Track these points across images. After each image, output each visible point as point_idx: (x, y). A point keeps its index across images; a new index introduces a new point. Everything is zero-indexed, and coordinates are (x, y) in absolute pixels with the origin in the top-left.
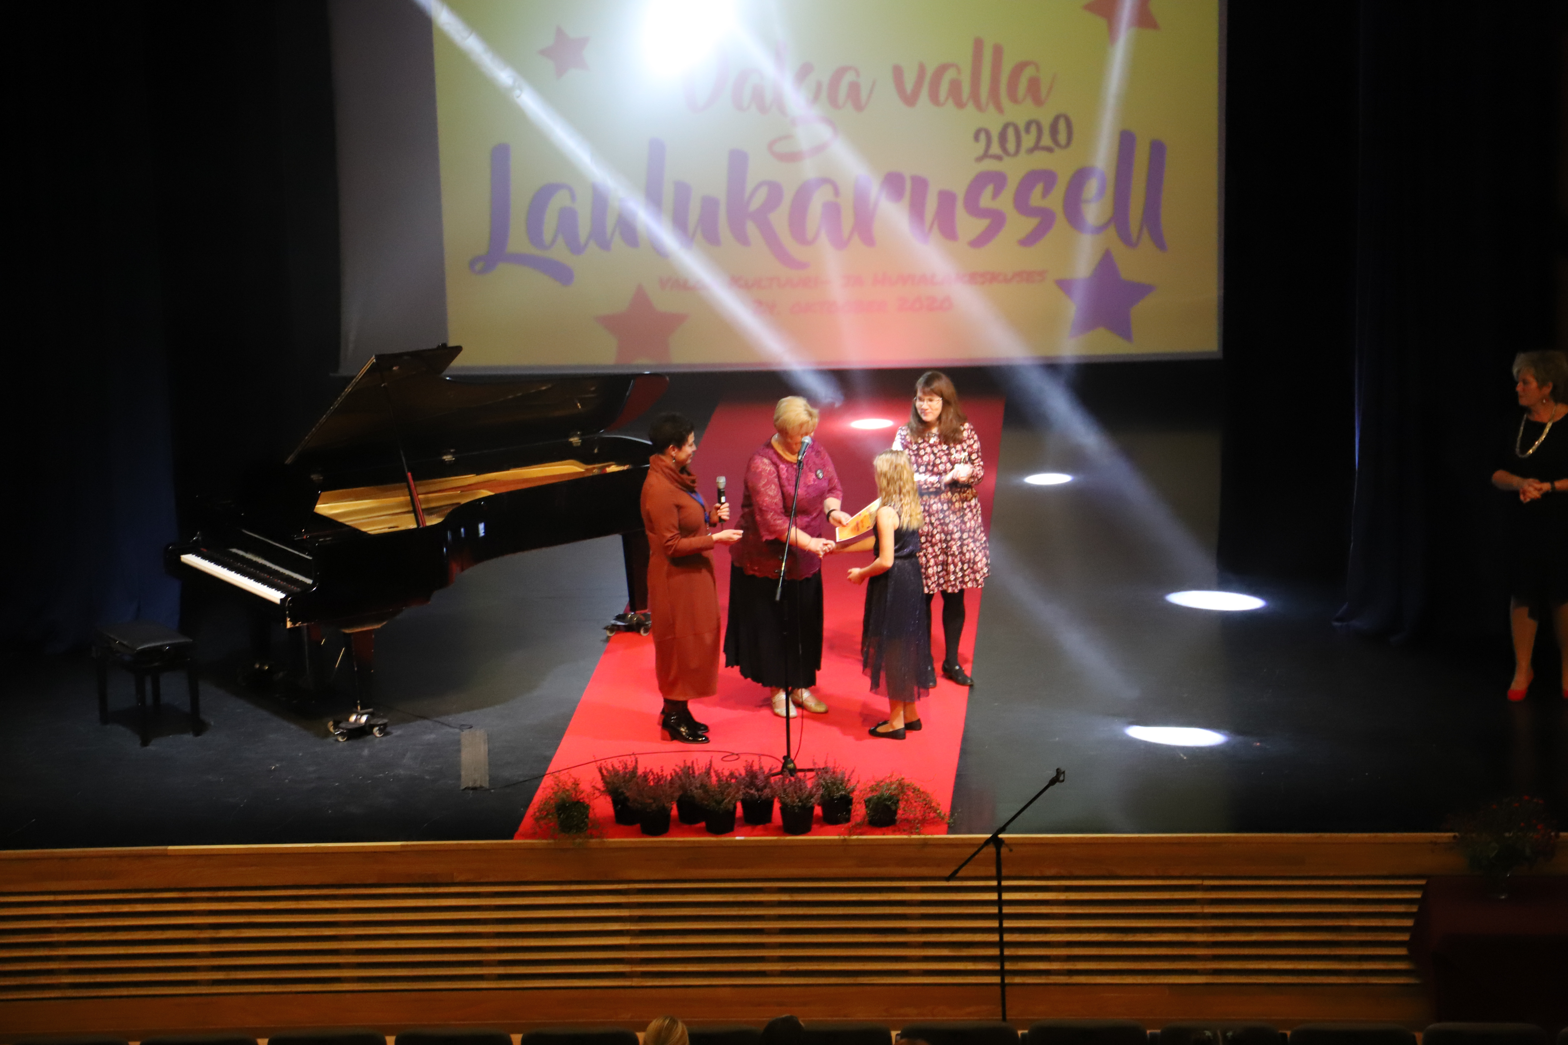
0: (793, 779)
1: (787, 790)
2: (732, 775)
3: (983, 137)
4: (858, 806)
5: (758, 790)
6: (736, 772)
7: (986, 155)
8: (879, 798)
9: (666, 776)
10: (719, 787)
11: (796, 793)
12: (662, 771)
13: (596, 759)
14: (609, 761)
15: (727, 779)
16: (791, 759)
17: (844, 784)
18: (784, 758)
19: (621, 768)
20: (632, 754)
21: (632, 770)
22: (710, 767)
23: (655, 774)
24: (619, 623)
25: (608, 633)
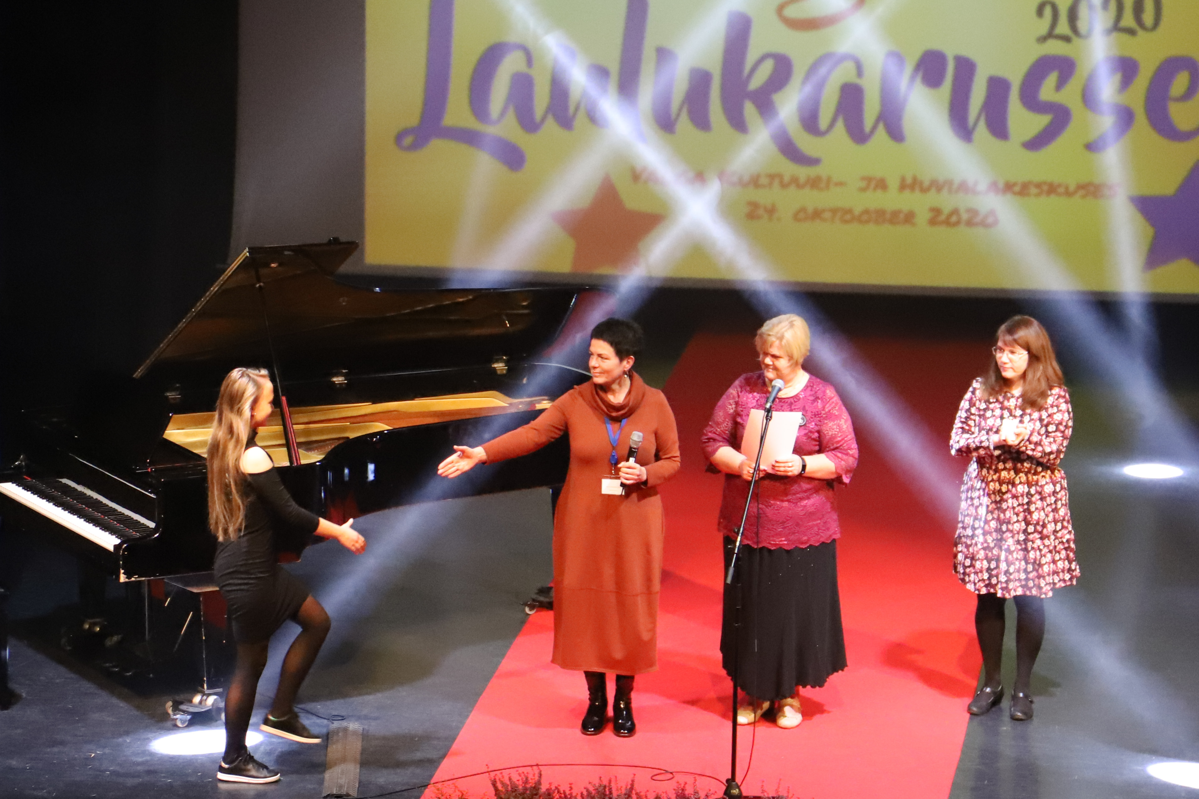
3: (1048, 11)
7: (1050, 35)
9: (576, 796)
12: (571, 788)
13: (489, 770)
14: (505, 773)
16: (737, 784)
18: (727, 781)
19: (520, 782)
20: (537, 765)
21: (533, 786)
22: (632, 788)
23: (562, 792)
24: (542, 599)
25: (527, 610)
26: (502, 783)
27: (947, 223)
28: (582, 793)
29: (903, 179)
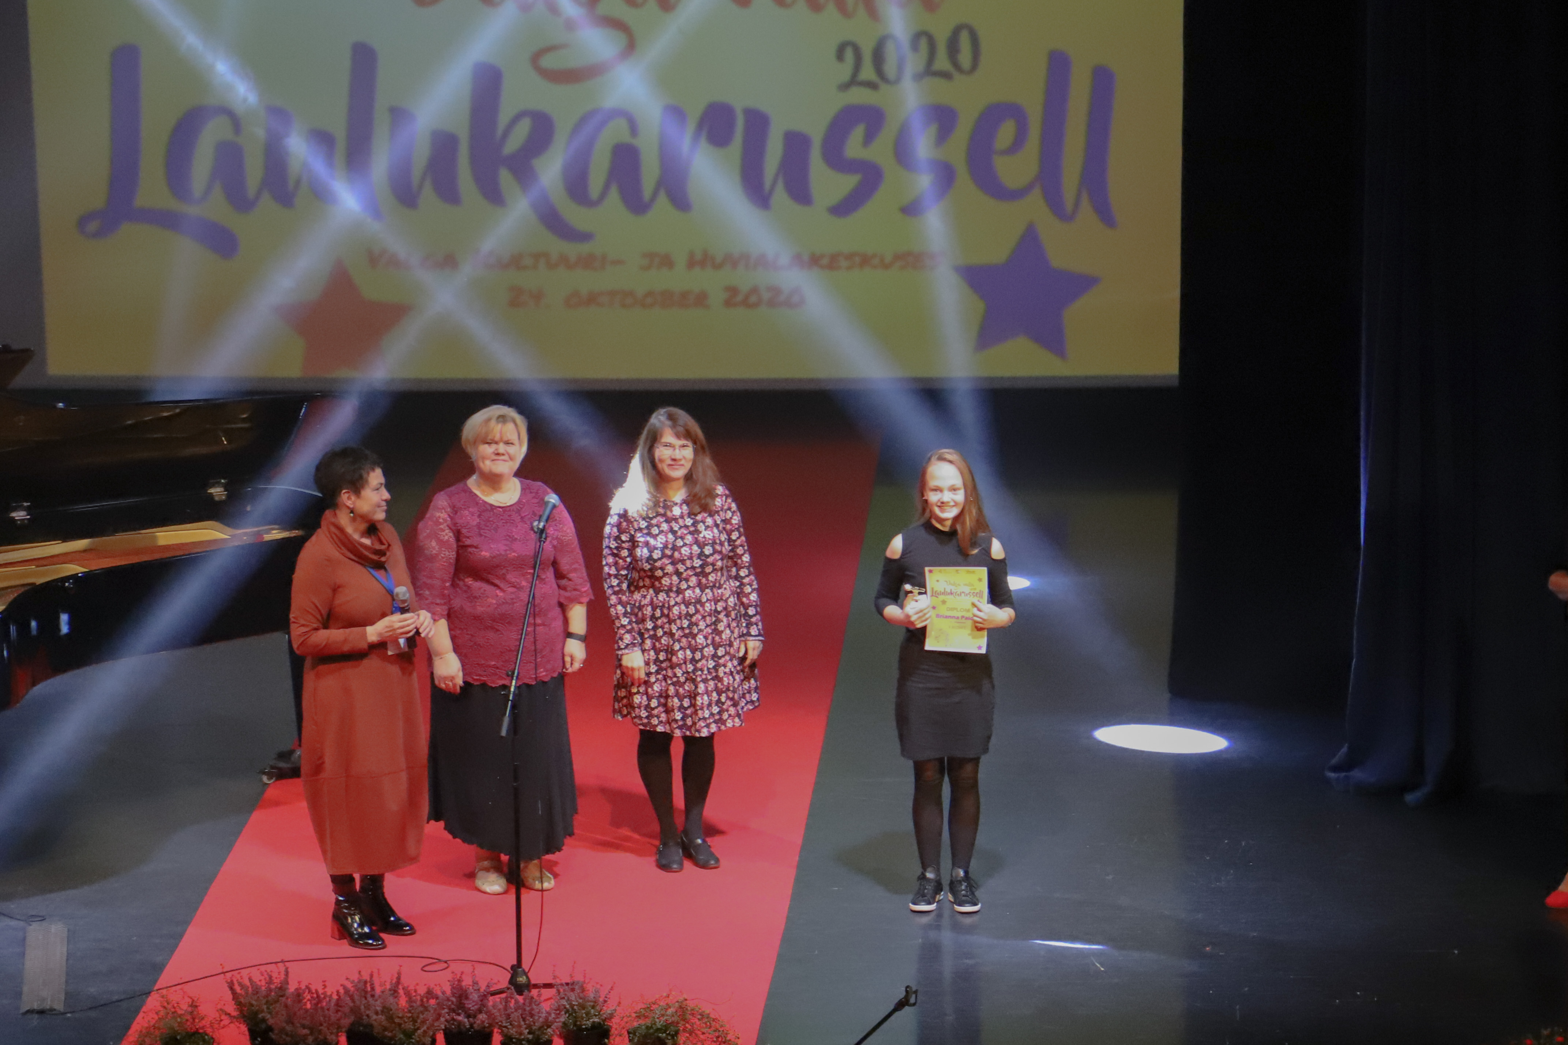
0: (520, 999)
1: (512, 1016)
2: (430, 994)
3: (849, 54)
4: (618, 1039)
5: (468, 1016)
6: (438, 988)
7: (853, 81)
8: (648, 1028)
9: (331, 995)
10: (410, 1012)
11: (524, 1020)
12: (325, 986)
13: (225, 970)
14: (245, 973)
15: (422, 1000)
16: (524, 970)
17: (598, 1008)
18: (512, 967)
19: (263, 983)
20: (282, 961)
21: (279, 986)
22: (398, 982)
23: (314, 991)
24: (282, 765)
25: (265, 779)
26: (240, 984)
27: (746, 303)
28: (338, 992)
29: (692, 255)
